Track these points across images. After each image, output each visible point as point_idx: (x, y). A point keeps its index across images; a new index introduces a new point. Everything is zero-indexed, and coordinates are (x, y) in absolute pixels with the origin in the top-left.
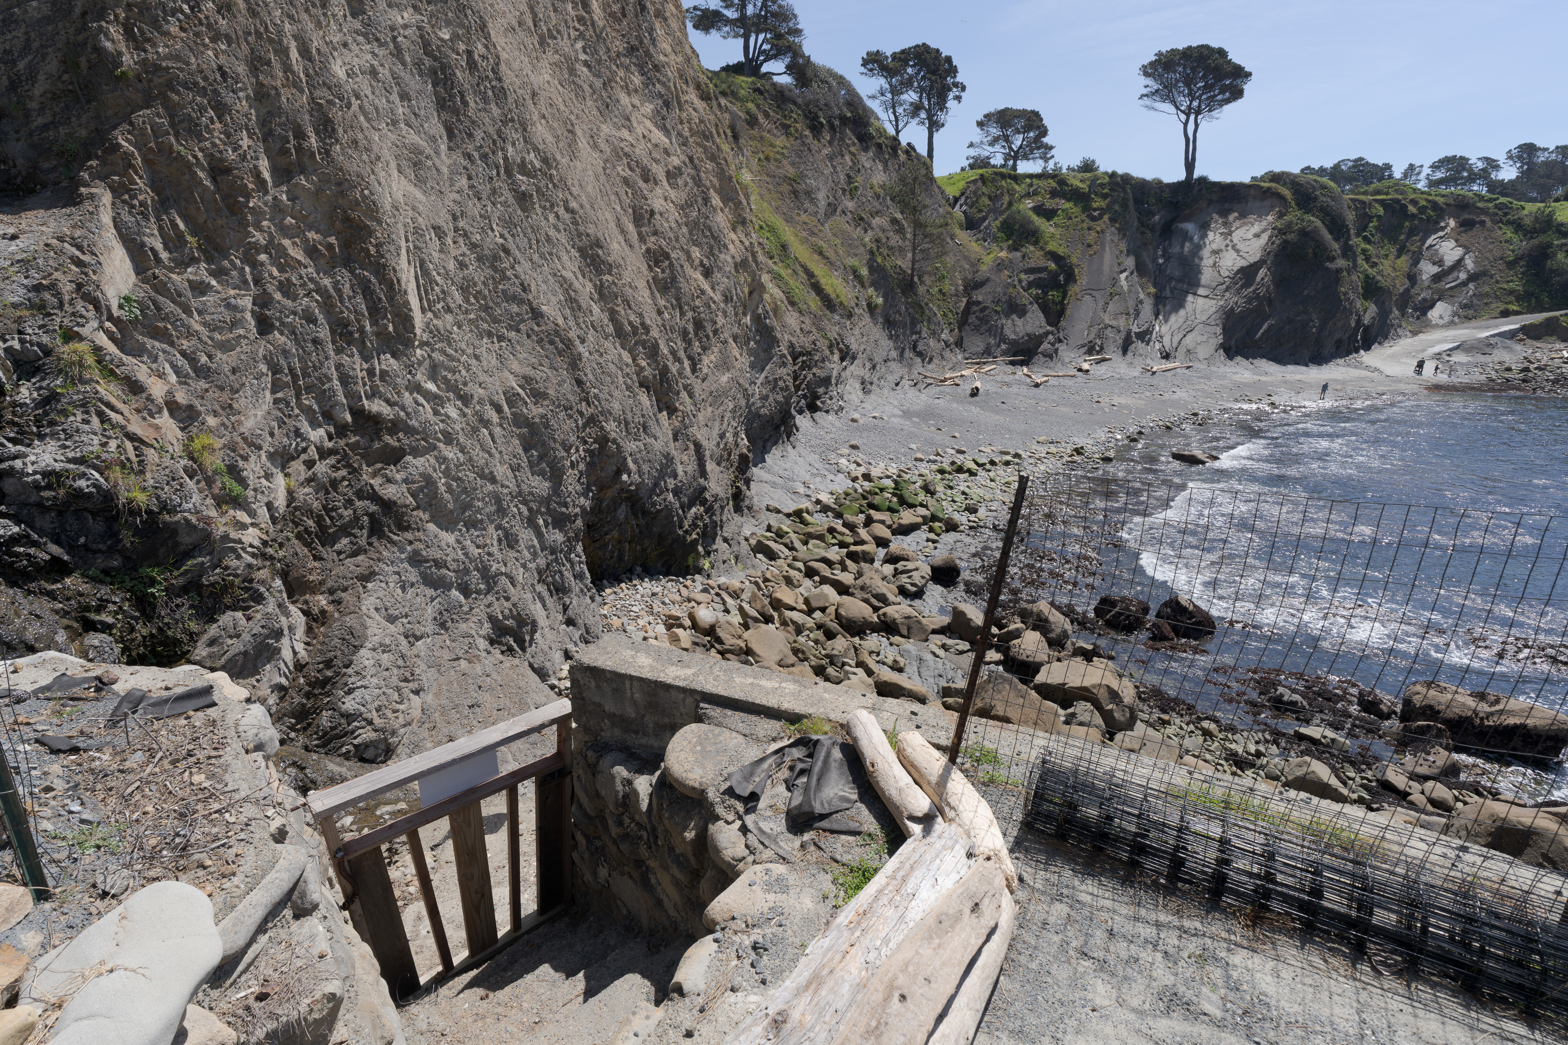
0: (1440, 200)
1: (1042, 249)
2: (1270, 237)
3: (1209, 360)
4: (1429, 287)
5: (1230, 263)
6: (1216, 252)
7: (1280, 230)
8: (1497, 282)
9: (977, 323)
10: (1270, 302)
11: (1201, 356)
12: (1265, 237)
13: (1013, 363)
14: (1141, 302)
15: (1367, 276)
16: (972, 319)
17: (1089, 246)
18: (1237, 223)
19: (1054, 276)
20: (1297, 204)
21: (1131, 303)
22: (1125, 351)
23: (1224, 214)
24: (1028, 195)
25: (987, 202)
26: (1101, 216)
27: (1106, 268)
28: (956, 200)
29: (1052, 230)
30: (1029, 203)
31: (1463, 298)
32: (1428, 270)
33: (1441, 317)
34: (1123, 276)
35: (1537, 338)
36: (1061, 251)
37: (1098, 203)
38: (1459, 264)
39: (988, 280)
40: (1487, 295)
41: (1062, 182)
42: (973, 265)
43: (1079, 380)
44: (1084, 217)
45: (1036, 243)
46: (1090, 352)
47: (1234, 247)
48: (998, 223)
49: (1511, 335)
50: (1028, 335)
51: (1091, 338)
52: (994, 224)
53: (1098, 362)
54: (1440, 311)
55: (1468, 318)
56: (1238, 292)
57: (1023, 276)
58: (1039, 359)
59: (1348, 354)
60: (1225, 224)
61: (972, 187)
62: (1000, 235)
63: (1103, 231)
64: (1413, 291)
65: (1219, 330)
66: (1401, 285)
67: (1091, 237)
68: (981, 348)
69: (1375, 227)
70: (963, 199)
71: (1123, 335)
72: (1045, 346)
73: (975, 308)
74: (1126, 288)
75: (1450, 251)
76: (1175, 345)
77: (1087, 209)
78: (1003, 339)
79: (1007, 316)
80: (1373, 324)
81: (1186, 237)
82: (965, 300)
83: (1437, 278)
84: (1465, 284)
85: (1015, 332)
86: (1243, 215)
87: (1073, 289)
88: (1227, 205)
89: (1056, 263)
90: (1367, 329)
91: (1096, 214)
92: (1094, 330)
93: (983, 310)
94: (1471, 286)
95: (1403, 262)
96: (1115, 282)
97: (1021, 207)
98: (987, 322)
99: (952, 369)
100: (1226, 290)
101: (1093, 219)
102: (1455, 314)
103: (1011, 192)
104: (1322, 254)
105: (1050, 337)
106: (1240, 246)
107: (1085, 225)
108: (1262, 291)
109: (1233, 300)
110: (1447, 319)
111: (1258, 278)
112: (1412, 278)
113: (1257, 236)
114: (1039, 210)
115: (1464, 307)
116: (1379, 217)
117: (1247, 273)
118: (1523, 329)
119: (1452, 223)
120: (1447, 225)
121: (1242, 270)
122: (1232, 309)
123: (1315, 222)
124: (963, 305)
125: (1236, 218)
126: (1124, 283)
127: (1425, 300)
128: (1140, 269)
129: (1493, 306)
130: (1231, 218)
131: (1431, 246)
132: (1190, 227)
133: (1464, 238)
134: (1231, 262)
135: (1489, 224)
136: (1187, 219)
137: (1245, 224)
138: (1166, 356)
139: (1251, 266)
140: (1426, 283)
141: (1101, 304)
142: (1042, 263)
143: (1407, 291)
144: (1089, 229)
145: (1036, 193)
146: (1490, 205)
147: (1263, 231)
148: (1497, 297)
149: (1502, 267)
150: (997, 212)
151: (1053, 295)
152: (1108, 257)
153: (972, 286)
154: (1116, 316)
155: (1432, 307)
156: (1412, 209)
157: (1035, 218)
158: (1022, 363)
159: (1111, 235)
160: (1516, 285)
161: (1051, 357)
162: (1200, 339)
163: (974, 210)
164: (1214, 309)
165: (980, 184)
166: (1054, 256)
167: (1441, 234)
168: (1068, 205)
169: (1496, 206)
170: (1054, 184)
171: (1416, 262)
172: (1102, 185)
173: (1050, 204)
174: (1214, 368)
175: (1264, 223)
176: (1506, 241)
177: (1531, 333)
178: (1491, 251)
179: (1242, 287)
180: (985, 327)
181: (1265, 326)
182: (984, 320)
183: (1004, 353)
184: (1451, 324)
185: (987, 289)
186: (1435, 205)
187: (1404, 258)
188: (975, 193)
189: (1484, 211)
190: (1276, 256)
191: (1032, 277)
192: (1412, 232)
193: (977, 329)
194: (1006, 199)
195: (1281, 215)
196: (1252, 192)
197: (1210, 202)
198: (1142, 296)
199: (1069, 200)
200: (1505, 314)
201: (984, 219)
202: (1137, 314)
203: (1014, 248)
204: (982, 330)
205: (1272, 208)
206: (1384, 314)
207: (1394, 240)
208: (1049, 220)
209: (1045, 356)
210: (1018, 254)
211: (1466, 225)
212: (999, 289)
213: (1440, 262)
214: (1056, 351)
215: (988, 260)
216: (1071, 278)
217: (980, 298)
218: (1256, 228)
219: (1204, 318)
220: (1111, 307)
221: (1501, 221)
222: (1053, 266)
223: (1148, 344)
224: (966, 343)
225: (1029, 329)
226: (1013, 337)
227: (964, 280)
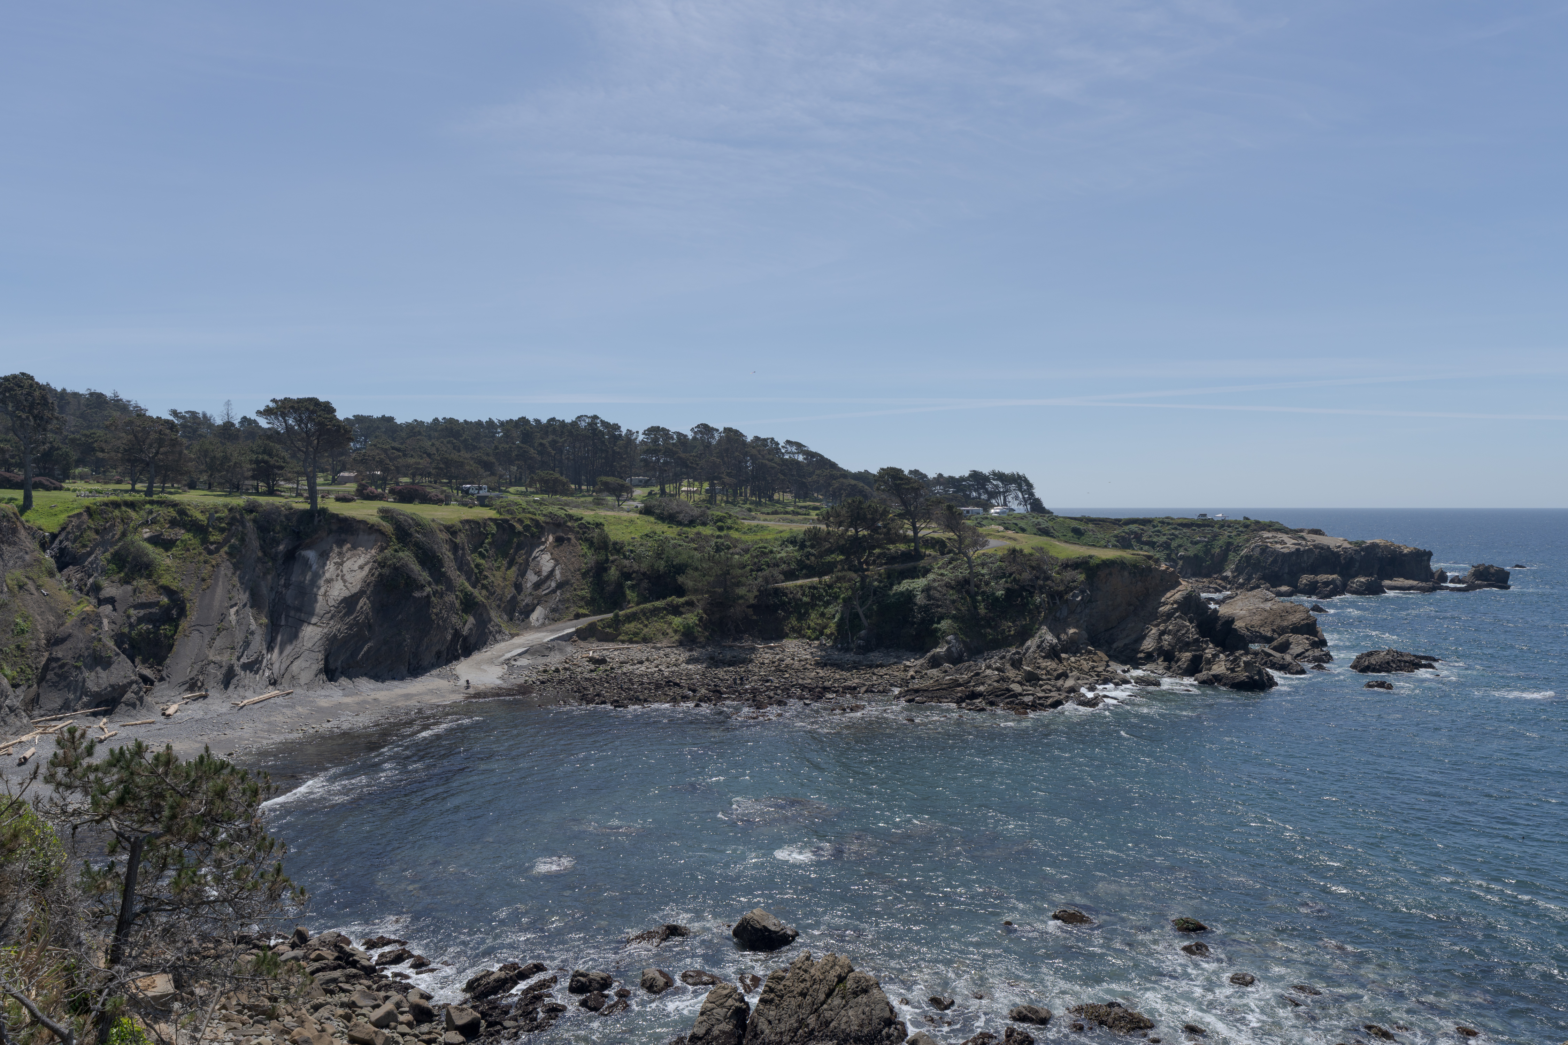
0: (541, 519)
1: (155, 582)
2: (371, 569)
3: (309, 686)
4: (531, 594)
5: (336, 593)
6: (329, 581)
7: (379, 563)
8: (575, 590)
9: (56, 679)
10: (370, 627)
11: (302, 682)
12: (367, 569)
13: (94, 714)
14: (252, 633)
15: (466, 594)
16: (50, 676)
17: (204, 580)
18: (348, 555)
19: (167, 610)
20: (397, 539)
21: (239, 637)
22: (226, 687)
23: (340, 544)
24: (145, 524)
25: (93, 535)
26: (217, 550)
27: (216, 603)
28: (54, 536)
29: (168, 561)
30: (146, 533)
31: (552, 604)
32: (532, 578)
33: (538, 620)
34: (233, 611)
35: (584, 639)
36: (174, 586)
37: (215, 537)
38: (552, 572)
39: (70, 635)
40: (568, 600)
41: (182, 512)
42: (59, 617)
43: (157, 726)
44: (201, 549)
45: (149, 576)
46: (191, 689)
47: (343, 576)
48: (108, 555)
49: (568, 638)
50: (111, 686)
51: (192, 675)
52: (102, 557)
53: (196, 699)
54: (538, 614)
55: (555, 620)
56: (342, 619)
57: (132, 612)
58: (122, 708)
59: (448, 662)
60: (340, 554)
61: (75, 522)
62: (112, 566)
63: (218, 565)
64: (519, 598)
65: (321, 656)
66: (510, 592)
67: (206, 570)
68: (58, 702)
69: (489, 544)
70: (63, 534)
71: (224, 670)
72: (129, 696)
73: (54, 665)
74: (234, 623)
75: (546, 562)
76: (282, 672)
77: (204, 541)
78: (85, 692)
79: (91, 668)
80: (470, 635)
81: (306, 564)
82: (46, 654)
83: (537, 586)
84: (554, 591)
85: (98, 684)
86: (354, 547)
87: (184, 624)
88: (343, 536)
89: (170, 598)
90: (465, 639)
91: (212, 547)
92: (197, 667)
93: (62, 666)
94: (558, 593)
95: (512, 573)
96: (223, 617)
97: (137, 537)
98: (66, 678)
99: (16, 734)
100: (331, 618)
101: (210, 552)
102: (546, 617)
103: (125, 521)
104: (412, 584)
105: (134, 686)
106: (348, 577)
107: (202, 558)
108: (361, 619)
109: (336, 627)
110: (541, 621)
111: (358, 608)
112: (518, 587)
113: (361, 568)
114: (155, 541)
115: (553, 610)
116: (493, 534)
117: (350, 603)
118: (577, 631)
119: (551, 538)
120: (547, 540)
121: (345, 600)
122: (335, 636)
123: (407, 557)
124: (43, 660)
125: (349, 549)
126: (233, 618)
127: (527, 605)
128: (255, 602)
129: (572, 609)
130: (345, 549)
131: (535, 557)
132: (311, 555)
133: (556, 552)
134: (337, 591)
135: (574, 540)
136: (309, 547)
137: (354, 555)
138: (274, 683)
139: (352, 596)
140: (529, 591)
141: (207, 639)
142: (153, 598)
143: (514, 598)
144: (205, 562)
145: (154, 522)
146: (576, 524)
147: (366, 564)
148: (574, 602)
149: (579, 577)
150: (104, 544)
151: (165, 629)
152: (220, 591)
153: (54, 641)
154: (221, 652)
155: (533, 610)
156: (519, 527)
157: (149, 548)
158: (105, 714)
159: (226, 569)
160: (586, 593)
161: (134, 706)
162: (304, 665)
163: (77, 544)
164: (319, 637)
165: (85, 517)
166: (167, 590)
167: (542, 547)
168: (187, 536)
169: (579, 526)
170: (174, 514)
171: (522, 574)
172: (220, 519)
173: (169, 534)
174: (311, 693)
175: (368, 556)
176: (583, 556)
177: (583, 635)
178: (573, 563)
179: (345, 615)
180: (63, 683)
181: (365, 649)
182: (63, 677)
183: (86, 706)
184: (541, 627)
185: (68, 644)
186: (537, 523)
187: (514, 569)
188: (78, 527)
189: (571, 529)
190: (375, 586)
191: (142, 612)
192: (519, 547)
193: (55, 685)
194: (119, 529)
195: (382, 549)
196: (362, 526)
197: (330, 532)
198: (253, 626)
199: (188, 531)
200: (577, 616)
201: (89, 554)
202: (247, 644)
203: (126, 581)
204: (60, 687)
205: (376, 541)
206: (483, 622)
207: (505, 555)
208: (167, 550)
209: (127, 705)
210: (129, 588)
211: (559, 541)
212: (81, 645)
213: (538, 573)
214: (141, 699)
215: (76, 610)
216: (182, 612)
217: (60, 655)
218: (361, 561)
219: (310, 645)
220: (218, 643)
221: (581, 539)
222: (165, 600)
223: (257, 672)
224: (42, 700)
225: (113, 680)
226: (96, 689)
227: (47, 633)
